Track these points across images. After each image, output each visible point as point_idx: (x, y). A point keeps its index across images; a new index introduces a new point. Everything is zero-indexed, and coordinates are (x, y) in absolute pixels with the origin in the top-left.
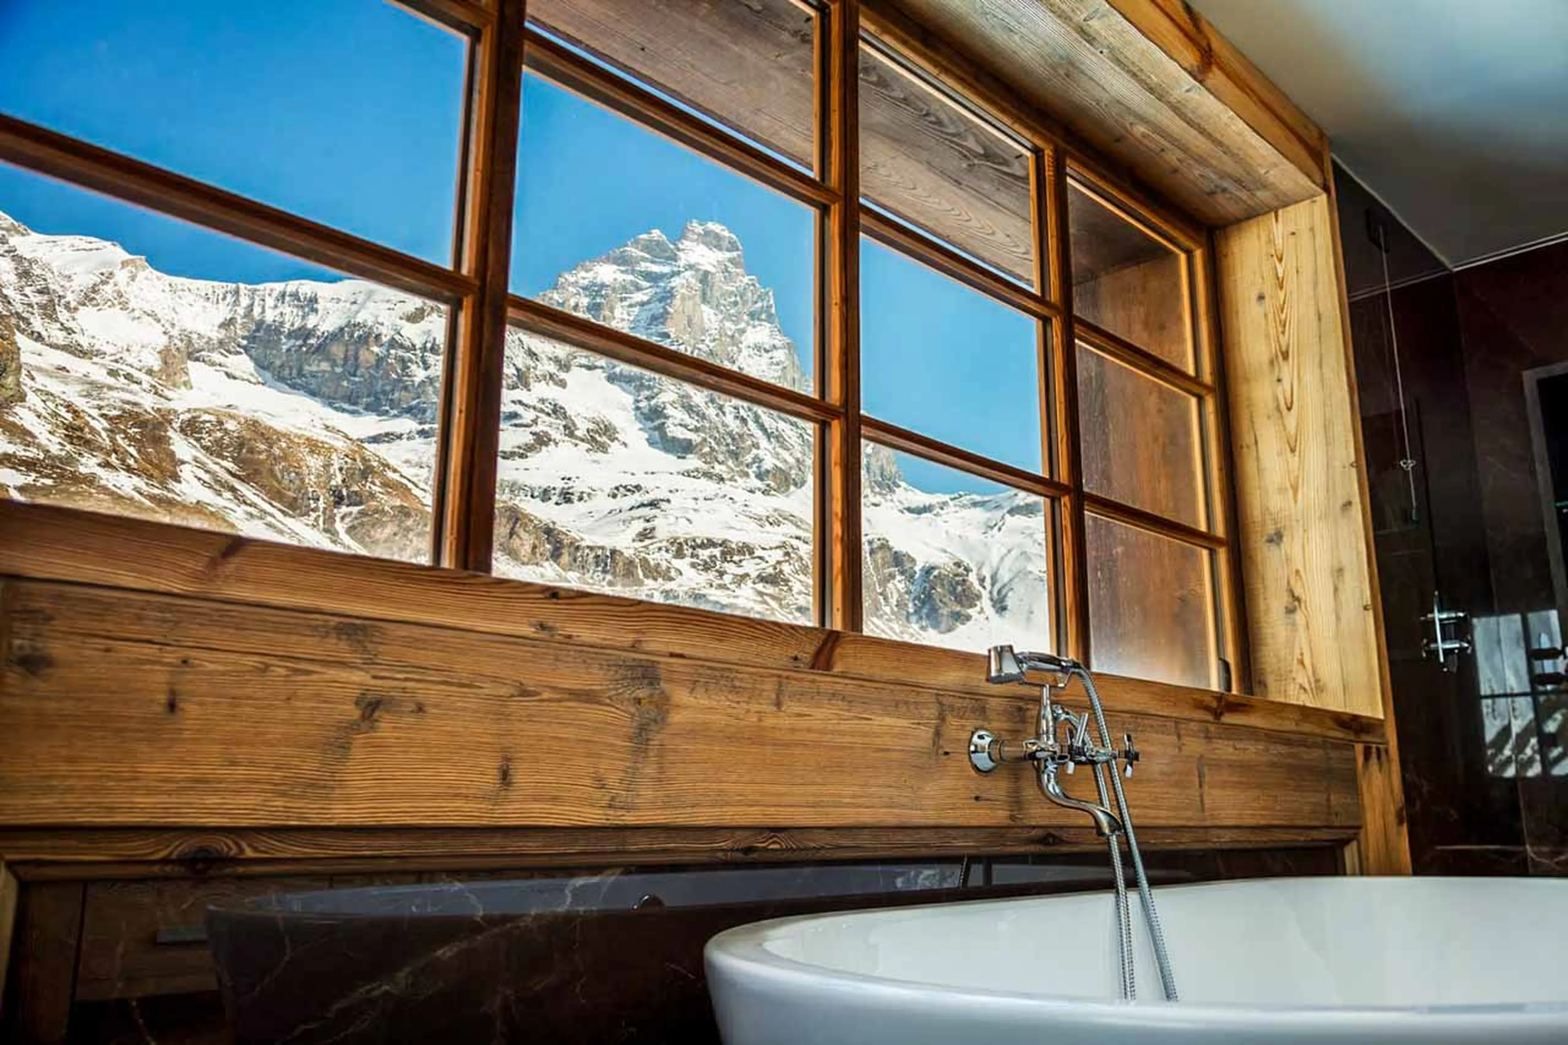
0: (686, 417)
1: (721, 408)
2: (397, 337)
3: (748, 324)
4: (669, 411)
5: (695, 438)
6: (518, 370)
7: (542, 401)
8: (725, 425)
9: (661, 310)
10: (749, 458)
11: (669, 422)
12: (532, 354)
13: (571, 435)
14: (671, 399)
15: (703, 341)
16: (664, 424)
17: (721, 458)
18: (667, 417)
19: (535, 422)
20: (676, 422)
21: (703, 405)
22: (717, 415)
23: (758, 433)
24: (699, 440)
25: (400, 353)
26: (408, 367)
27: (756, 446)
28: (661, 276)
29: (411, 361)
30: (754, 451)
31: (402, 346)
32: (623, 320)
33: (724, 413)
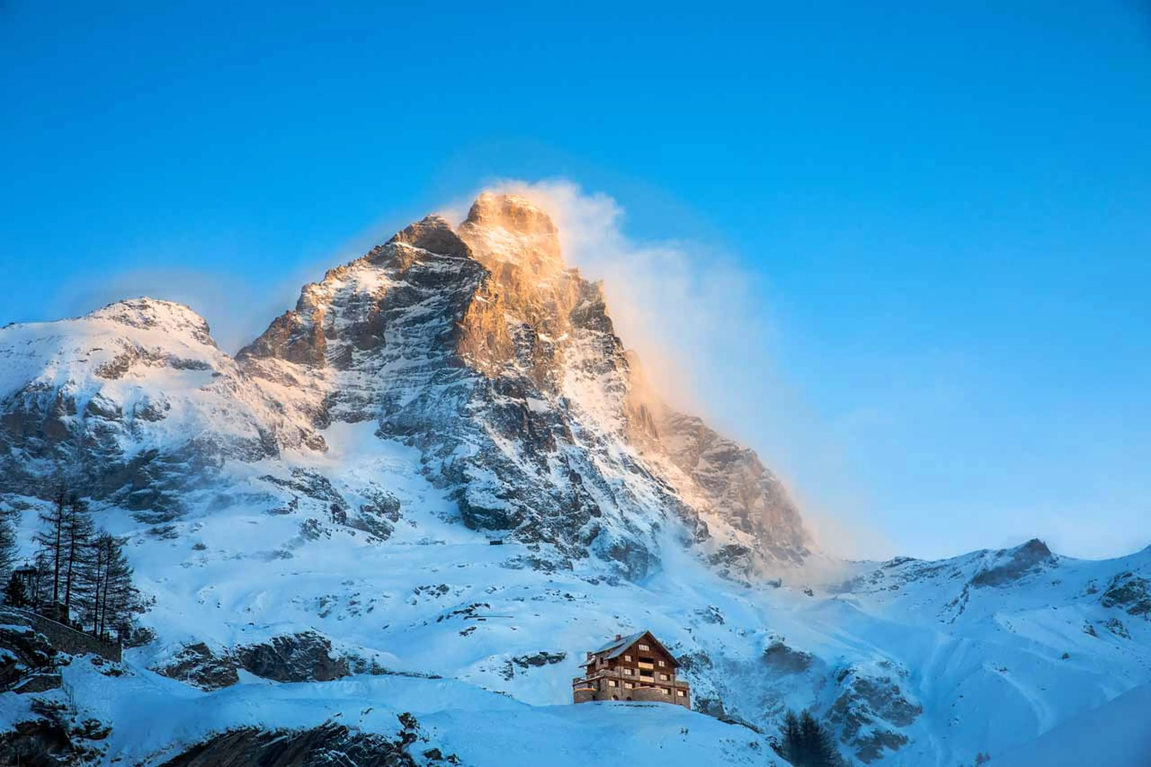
0: (495, 478)
1: (543, 462)
2: (96, 400)
3: (572, 335)
4: (471, 471)
5: (510, 507)
6: (261, 432)
7: (297, 472)
8: (549, 485)
9: (449, 329)
10: (585, 530)
11: (472, 487)
12: (277, 406)
13: (343, 519)
14: (472, 454)
15: (511, 365)
16: (465, 490)
17: (546, 532)
18: (467, 481)
19: (294, 504)
20: (481, 486)
21: (516, 459)
22: (538, 472)
23: (597, 493)
24: (514, 510)
25: (101, 420)
26: (113, 441)
27: (596, 512)
28: (447, 278)
29: (115, 431)
30: (593, 519)
31: (101, 412)
32: (397, 345)
33: (548, 470)
